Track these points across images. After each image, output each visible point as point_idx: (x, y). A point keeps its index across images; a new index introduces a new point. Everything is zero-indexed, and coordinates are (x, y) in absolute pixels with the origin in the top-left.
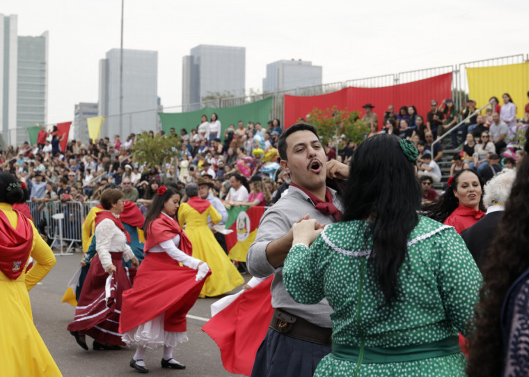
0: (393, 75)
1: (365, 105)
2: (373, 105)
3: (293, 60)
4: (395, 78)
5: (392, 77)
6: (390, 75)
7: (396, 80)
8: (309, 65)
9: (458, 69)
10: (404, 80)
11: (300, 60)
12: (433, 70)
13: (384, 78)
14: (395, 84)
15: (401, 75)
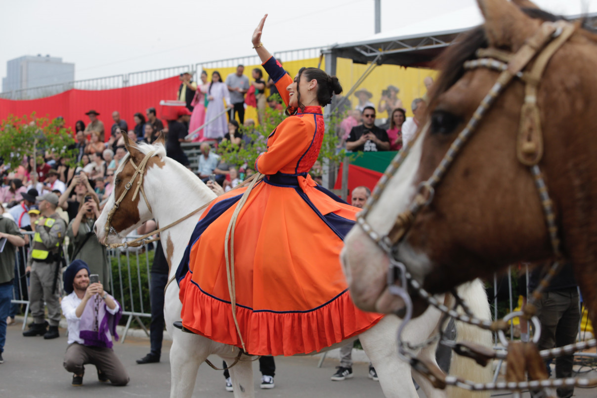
0: (122, 75)
1: (87, 111)
2: (98, 111)
3: (39, 55)
4: (125, 79)
5: (121, 78)
6: (118, 76)
7: (126, 82)
8: (58, 62)
9: (194, 69)
10: (134, 82)
11: (48, 56)
12: (167, 71)
13: (112, 79)
14: (125, 86)
15: (131, 76)
